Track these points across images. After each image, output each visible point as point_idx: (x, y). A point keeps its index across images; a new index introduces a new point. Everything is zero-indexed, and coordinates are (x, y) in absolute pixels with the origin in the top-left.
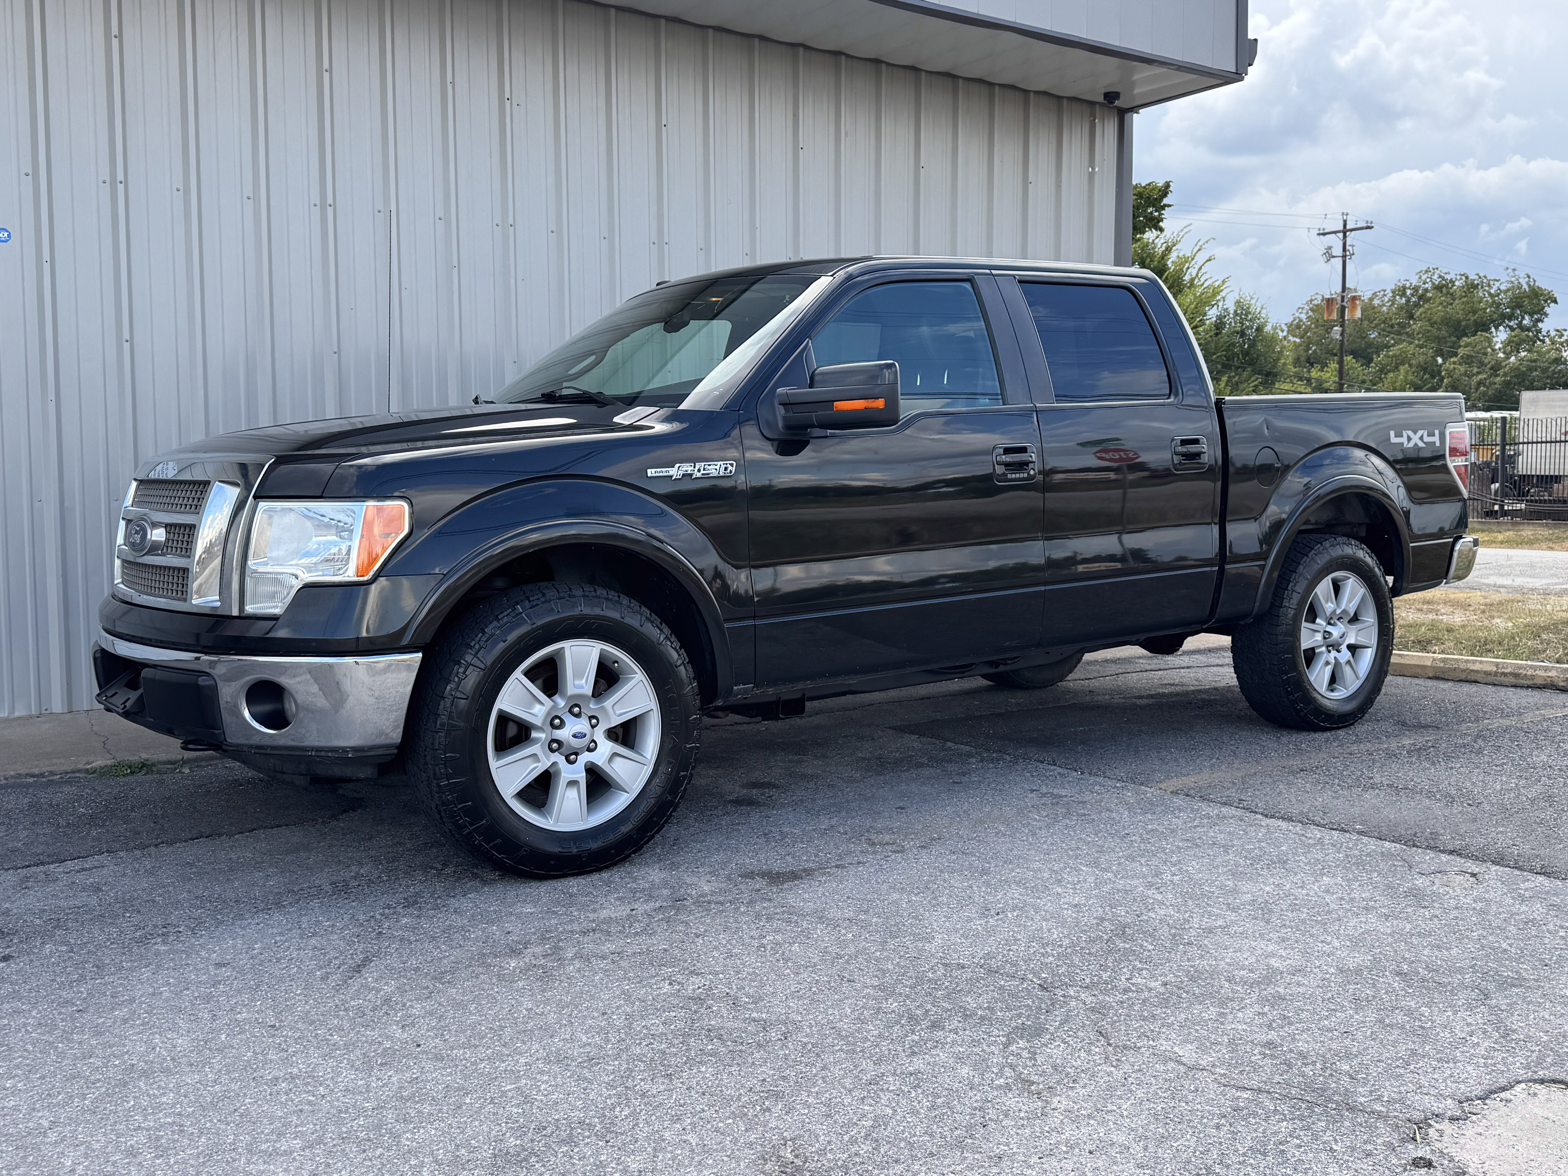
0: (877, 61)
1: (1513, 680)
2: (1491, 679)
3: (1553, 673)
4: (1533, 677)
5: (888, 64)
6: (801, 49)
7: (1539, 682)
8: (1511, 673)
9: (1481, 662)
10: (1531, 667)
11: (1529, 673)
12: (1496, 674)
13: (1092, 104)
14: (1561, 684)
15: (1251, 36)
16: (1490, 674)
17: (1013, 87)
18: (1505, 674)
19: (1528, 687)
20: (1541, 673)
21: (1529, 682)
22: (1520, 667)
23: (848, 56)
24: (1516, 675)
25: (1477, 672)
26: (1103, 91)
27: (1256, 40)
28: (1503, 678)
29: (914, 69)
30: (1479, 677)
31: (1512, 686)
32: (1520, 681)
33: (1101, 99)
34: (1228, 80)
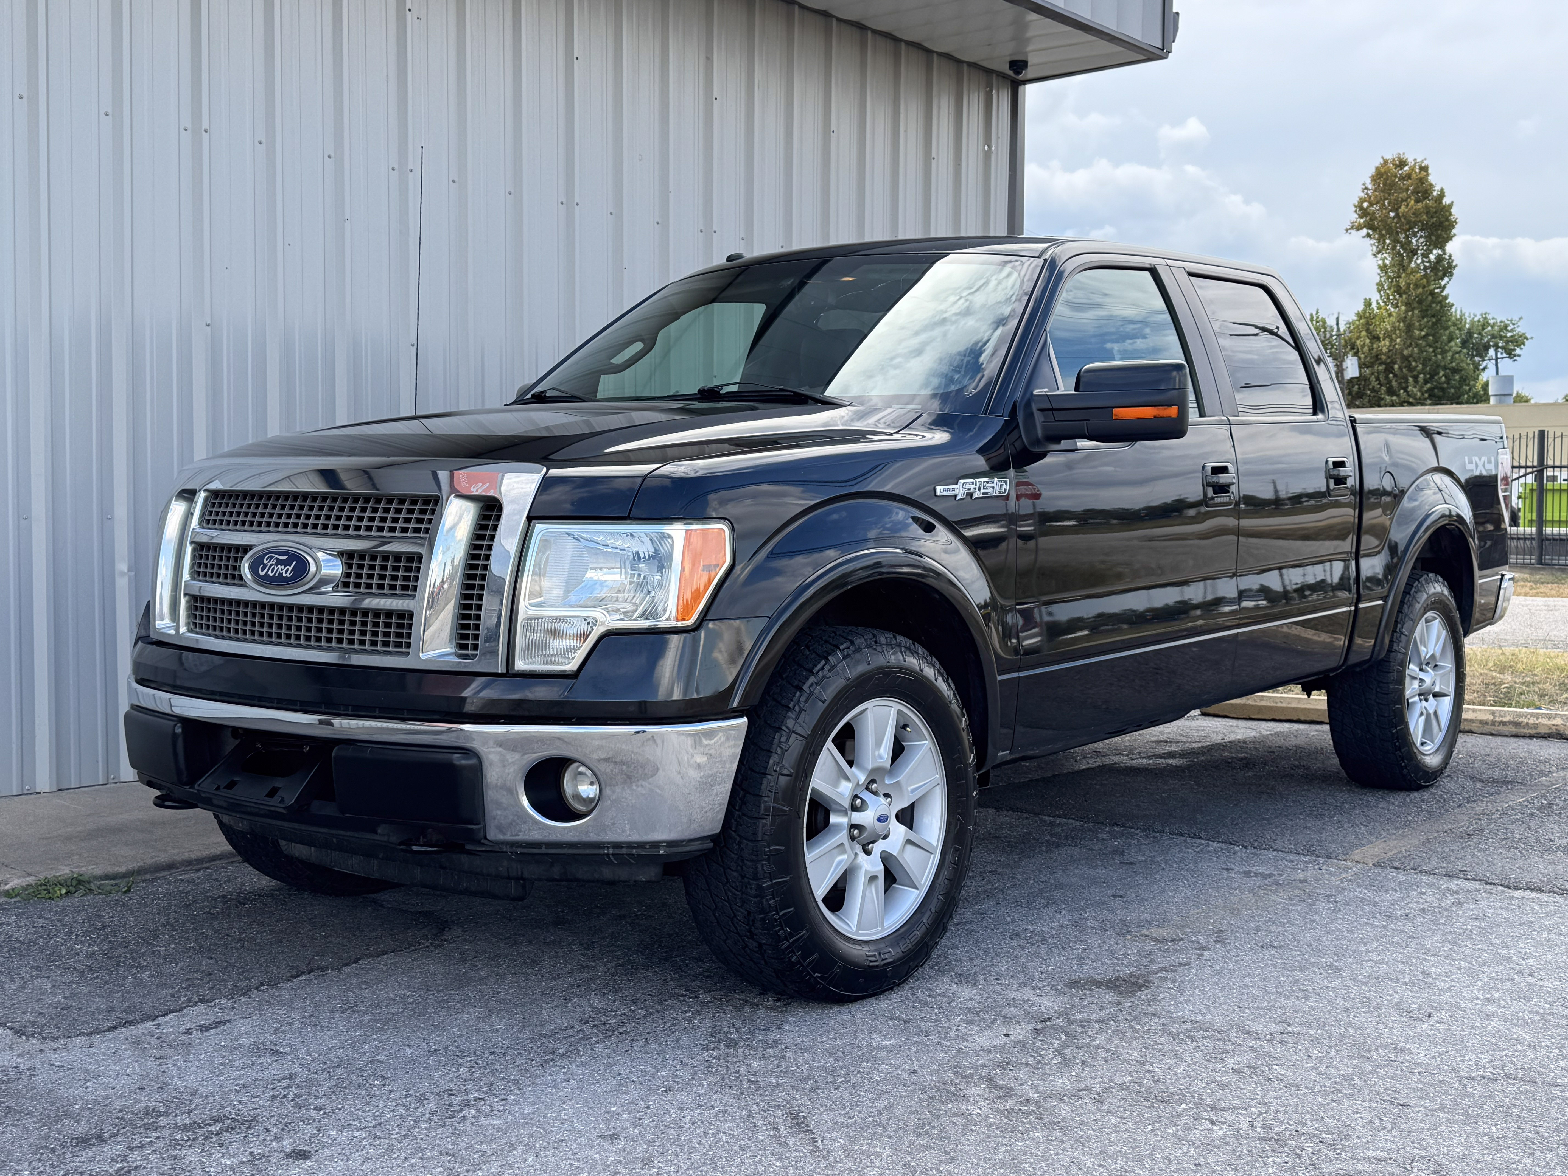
1: (1513, 729)
2: (1487, 729)
3: (1558, 721)
4: (1535, 726)
7: (1543, 731)
8: (1510, 722)
9: (1474, 711)
10: (1532, 715)
11: (1531, 721)
12: (1493, 723)
13: (988, 72)
17: (919, 46)
18: (1503, 723)
19: (1531, 737)
20: (1545, 721)
21: (1533, 732)
22: (1520, 715)
24: (1517, 724)
25: (1471, 721)
26: (1008, 59)
27: (1179, 13)
28: (1501, 728)
30: (1474, 726)
31: (1512, 736)
32: (1522, 730)
33: (1003, 68)
34: (1151, 56)
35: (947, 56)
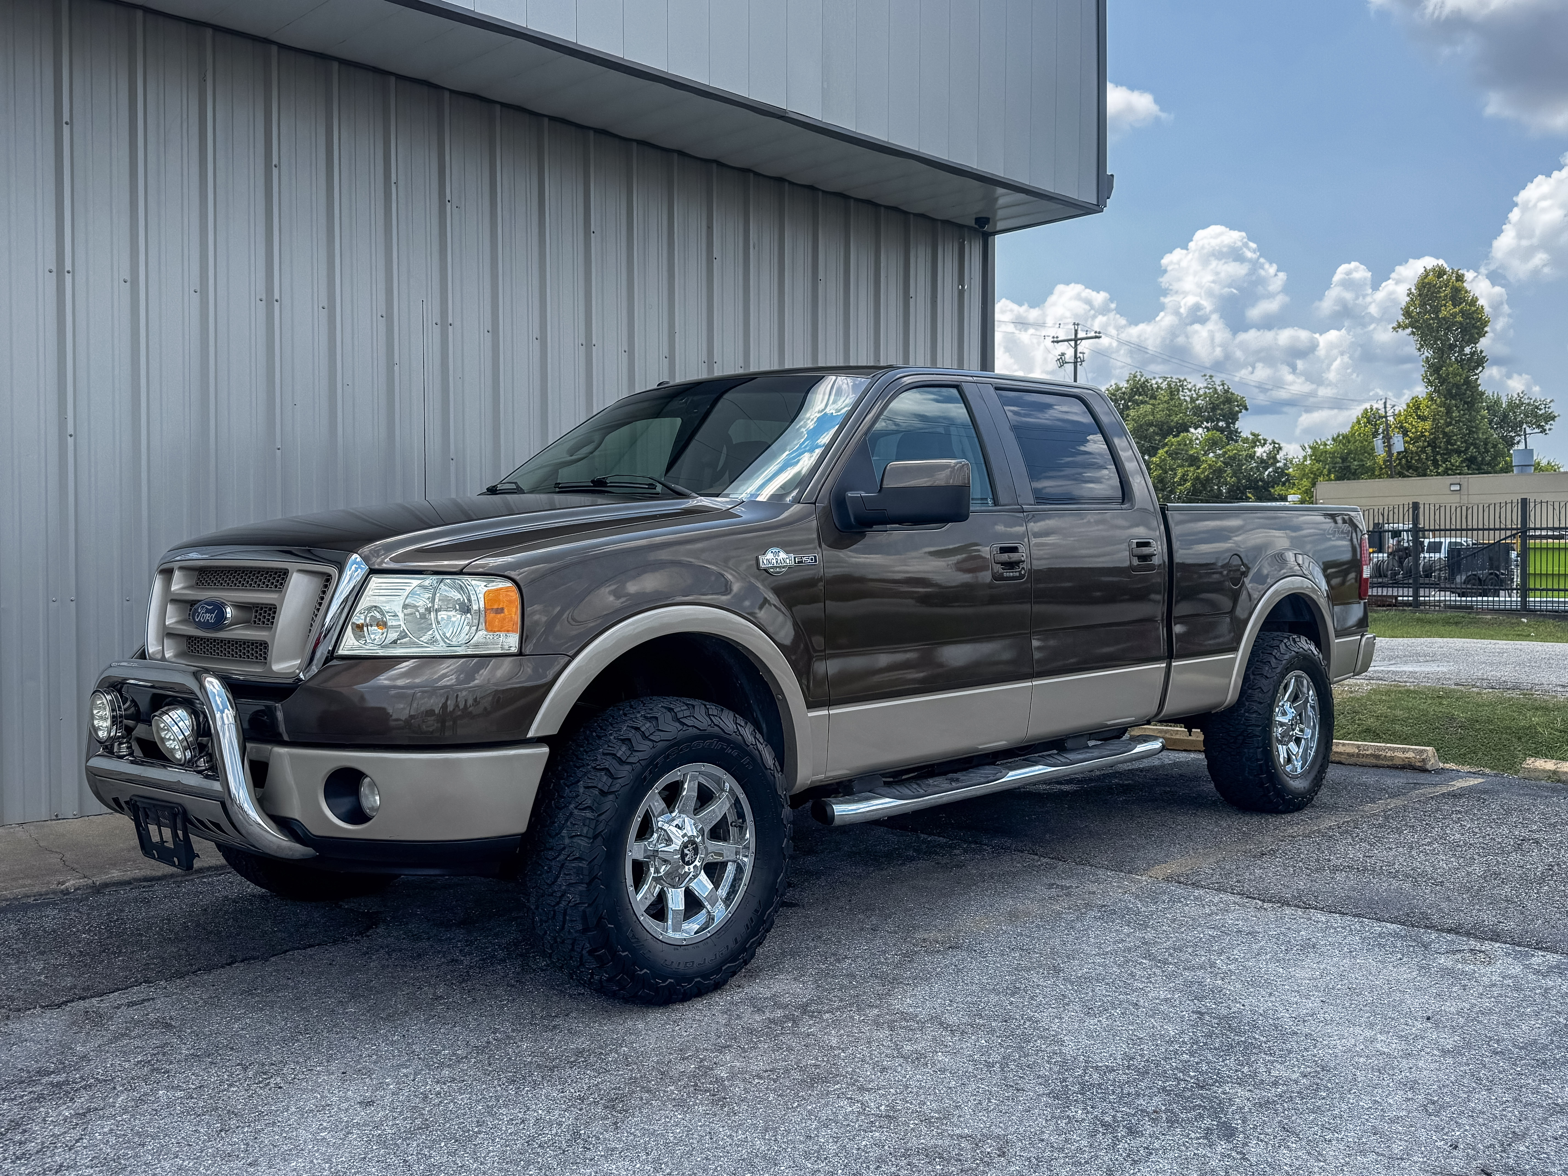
0: (780, 180)
2: (1353, 760)
3: (1411, 755)
4: (1392, 758)
5: (791, 183)
6: (714, 166)
8: (1371, 755)
9: (1344, 745)
10: (1390, 749)
11: (1388, 754)
12: (1358, 755)
13: (961, 227)
14: (1418, 764)
15: (1109, 173)
16: (1353, 755)
17: (895, 209)
18: (1366, 756)
20: (1400, 754)
21: (1390, 763)
22: (1379, 749)
23: (756, 174)
24: (1377, 757)
25: (1341, 753)
26: (974, 216)
27: (1112, 176)
28: (1364, 759)
29: (812, 188)
30: (1343, 759)
32: (1381, 762)
33: (972, 223)
34: (1089, 211)
35: (922, 216)
